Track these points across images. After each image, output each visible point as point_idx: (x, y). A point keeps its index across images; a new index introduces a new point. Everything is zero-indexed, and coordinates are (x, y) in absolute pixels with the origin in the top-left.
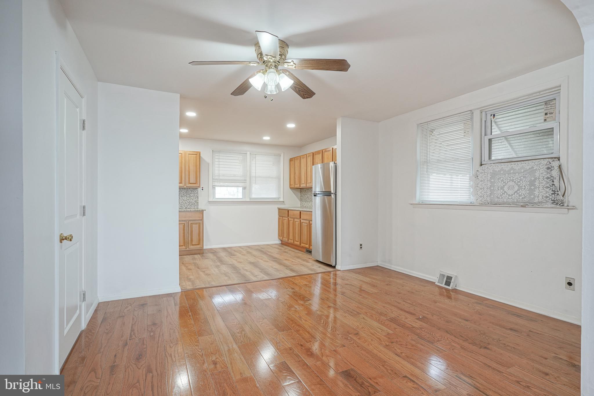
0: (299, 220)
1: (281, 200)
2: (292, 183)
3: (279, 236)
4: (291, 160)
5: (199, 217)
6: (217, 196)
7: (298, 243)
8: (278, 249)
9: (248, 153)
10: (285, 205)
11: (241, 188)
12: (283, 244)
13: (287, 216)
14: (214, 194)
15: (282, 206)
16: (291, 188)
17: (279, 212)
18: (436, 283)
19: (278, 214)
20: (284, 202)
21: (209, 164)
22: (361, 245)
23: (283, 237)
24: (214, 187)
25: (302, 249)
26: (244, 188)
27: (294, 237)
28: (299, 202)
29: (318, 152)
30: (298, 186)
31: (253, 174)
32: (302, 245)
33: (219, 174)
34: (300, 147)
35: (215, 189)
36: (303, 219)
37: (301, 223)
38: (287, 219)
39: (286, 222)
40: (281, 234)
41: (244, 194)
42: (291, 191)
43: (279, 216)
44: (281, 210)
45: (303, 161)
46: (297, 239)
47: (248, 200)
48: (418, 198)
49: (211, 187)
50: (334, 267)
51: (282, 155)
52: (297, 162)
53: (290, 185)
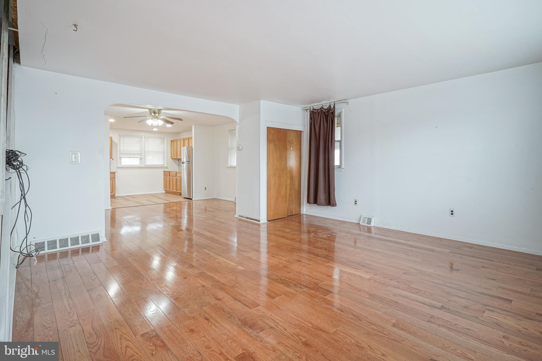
0: (175, 177)
1: (166, 166)
2: (173, 155)
3: (164, 188)
4: (172, 141)
5: (113, 176)
6: (123, 164)
7: (175, 191)
8: (164, 195)
9: (143, 137)
10: (168, 169)
11: (139, 159)
12: (167, 192)
13: (169, 175)
14: (121, 162)
15: (166, 170)
16: (172, 159)
17: (164, 173)
18: (234, 201)
19: (163, 174)
20: (167, 167)
21: (117, 144)
22: (205, 188)
23: (167, 188)
24: (120, 158)
25: (178, 194)
26: (141, 159)
27: (173, 187)
28: (177, 167)
29: (186, 139)
30: (176, 157)
31: (147, 150)
32: (177, 191)
33: (124, 149)
34: (178, 133)
35: (121, 159)
36: (178, 177)
37: (176, 179)
38: (169, 177)
39: (168, 179)
40: (165, 186)
41: (141, 162)
42: (172, 161)
43: (164, 176)
44: (165, 172)
45: (179, 143)
46: (174, 189)
47: (144, 166)
48: (229, 164)
49: (118, 158)
50: (192, 199)
51: (166, 138)
52: (175, 143)
53: (171, 156)
